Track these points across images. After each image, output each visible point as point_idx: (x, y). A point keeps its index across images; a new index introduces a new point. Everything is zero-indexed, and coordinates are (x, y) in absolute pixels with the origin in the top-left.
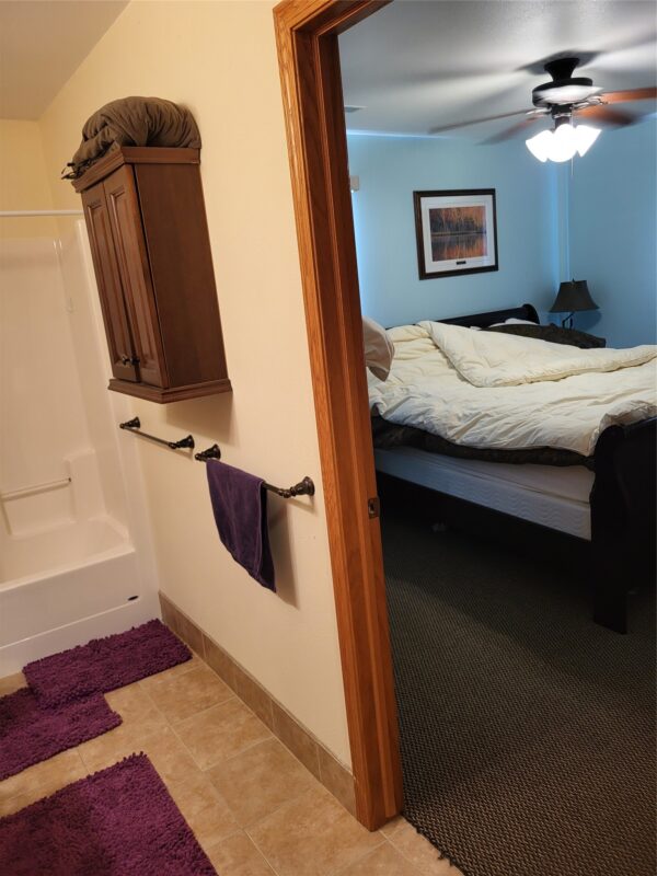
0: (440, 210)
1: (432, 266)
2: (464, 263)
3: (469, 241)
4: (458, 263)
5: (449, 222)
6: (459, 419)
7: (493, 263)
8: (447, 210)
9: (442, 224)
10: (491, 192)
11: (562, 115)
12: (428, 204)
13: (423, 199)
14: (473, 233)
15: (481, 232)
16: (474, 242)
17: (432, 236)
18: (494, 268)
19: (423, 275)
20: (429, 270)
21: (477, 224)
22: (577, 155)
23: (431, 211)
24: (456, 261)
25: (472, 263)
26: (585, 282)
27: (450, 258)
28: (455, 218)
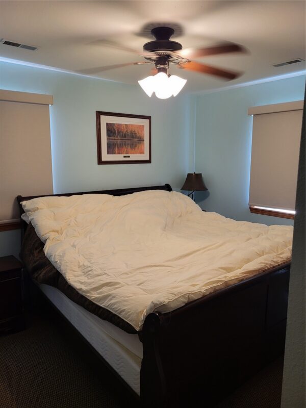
0: (114, 124)
1: (106, 157)
2: (129, 157)
3: (132, 145)
4: (124, 157)
5: (120, 132)
6: (79, 267)
7: (148, 159)
8: (119, 125)
9: (115, 133)
10: (149, 118)
11: (162, 66)
12: (105, 120)
13: (102, 117)
14: (136, 140)
15: (141, 140)
16: (136, 146)
17: (107, 139)
18: (149, 161)
19: (100, 162)
20: (103, 159)
21: (139, 135)
22: (173, 95)
23: (107, 124)
24: (123, 155)
25: (133, 157)
26: (201, 174)
27: (119, 153)
28: (124, 130)
